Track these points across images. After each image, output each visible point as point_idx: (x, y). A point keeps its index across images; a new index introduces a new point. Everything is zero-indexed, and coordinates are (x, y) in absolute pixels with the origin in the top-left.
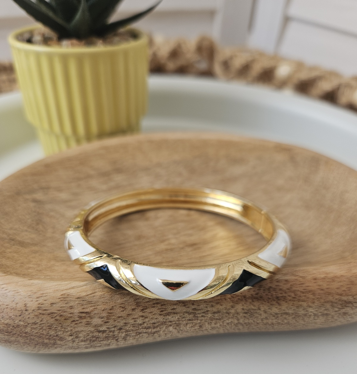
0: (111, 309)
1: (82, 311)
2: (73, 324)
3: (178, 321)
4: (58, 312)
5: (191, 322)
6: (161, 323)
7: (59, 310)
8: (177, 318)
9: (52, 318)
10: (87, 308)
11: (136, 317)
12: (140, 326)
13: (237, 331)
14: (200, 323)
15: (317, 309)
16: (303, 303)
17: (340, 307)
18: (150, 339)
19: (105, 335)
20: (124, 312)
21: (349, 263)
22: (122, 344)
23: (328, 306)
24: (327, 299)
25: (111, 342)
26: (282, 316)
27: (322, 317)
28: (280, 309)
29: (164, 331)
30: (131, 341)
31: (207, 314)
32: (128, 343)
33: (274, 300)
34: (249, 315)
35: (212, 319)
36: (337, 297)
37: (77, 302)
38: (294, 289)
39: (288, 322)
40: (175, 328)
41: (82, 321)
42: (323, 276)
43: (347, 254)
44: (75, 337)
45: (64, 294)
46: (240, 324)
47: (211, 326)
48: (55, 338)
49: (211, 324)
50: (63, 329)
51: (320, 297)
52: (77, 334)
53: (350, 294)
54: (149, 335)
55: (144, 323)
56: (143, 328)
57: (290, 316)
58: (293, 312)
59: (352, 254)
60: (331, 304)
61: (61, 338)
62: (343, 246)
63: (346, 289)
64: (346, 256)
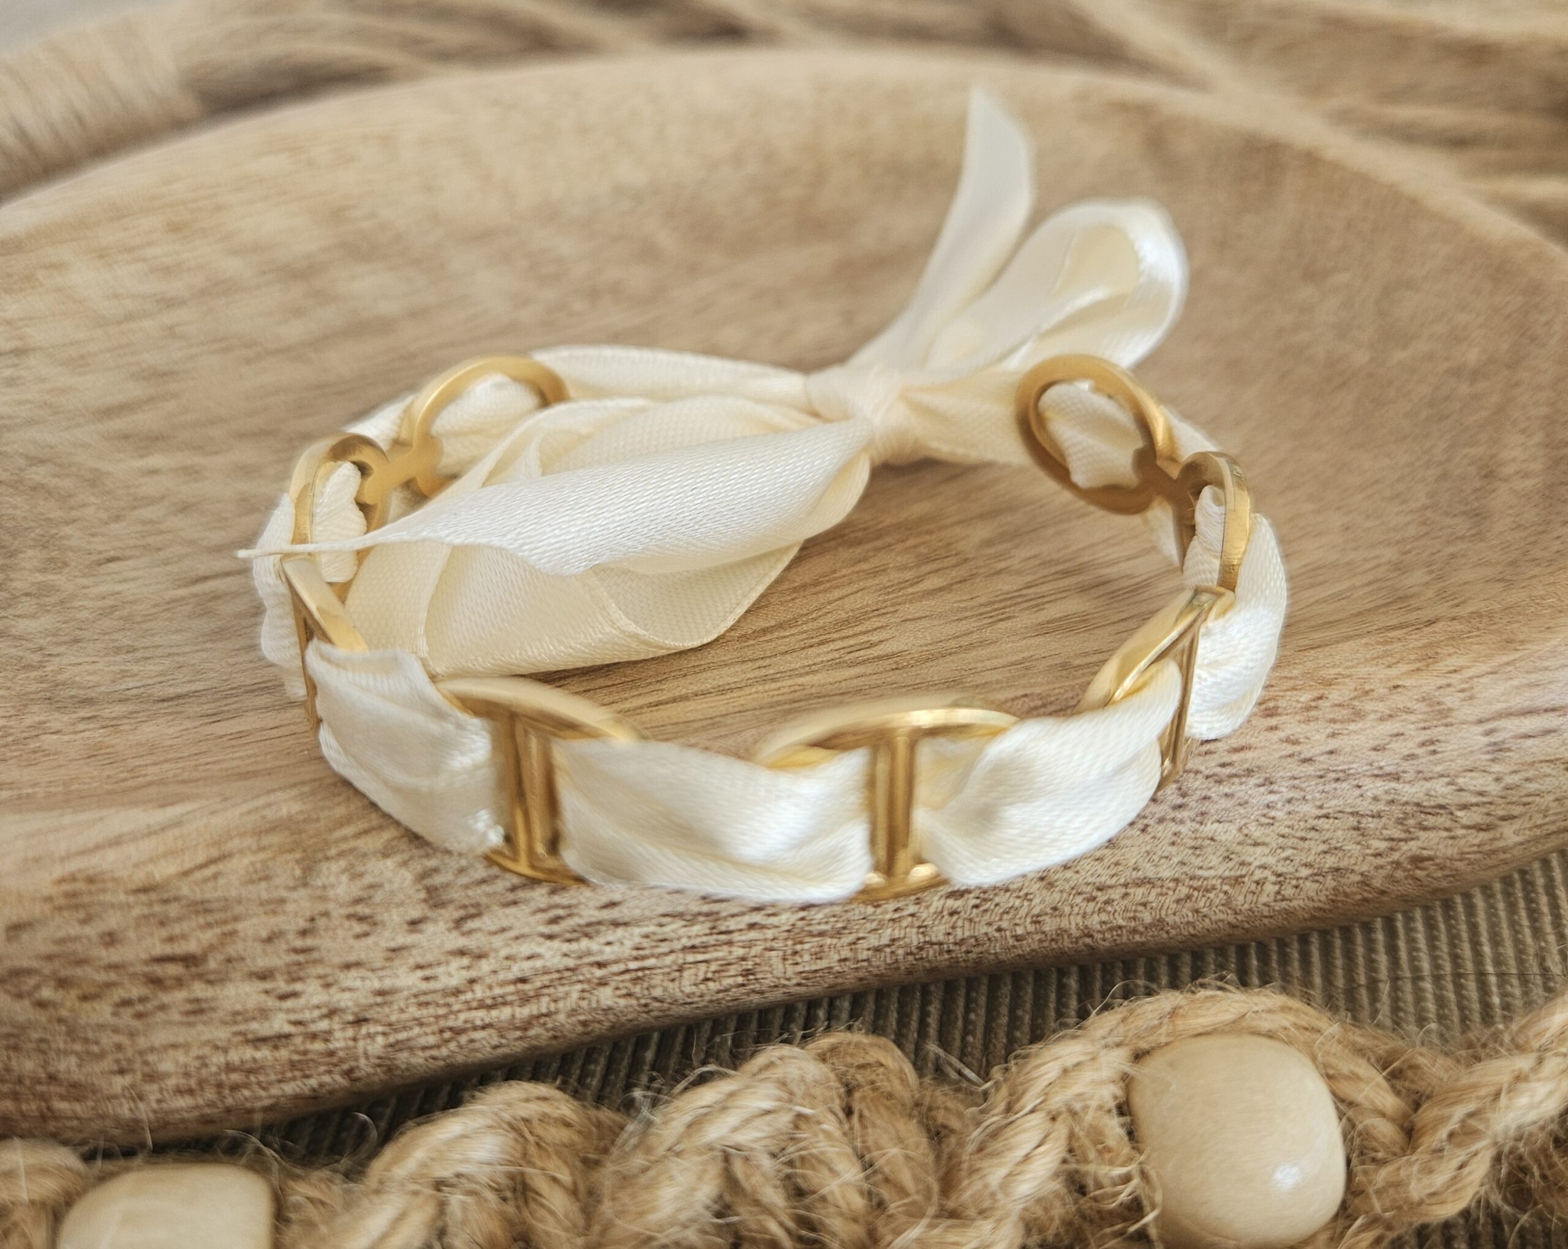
0: (304, 933)
1: (160, 949)
2: (127, 1017)
3: (636, 959)
4: (47, 968)
5: (700, 957)
6: (556, 976)
7: (49, 958)
8: (629, 944)
9: (19, 996)
10: (184, 937)
11: (430, 958)
12: (452, 1000)
14: (743, 959)
15: (1288, 852)
17: (1394, 832)
19: (284, 1054)
20: (370, 940)
21: (1430, 623)
24: (1334, 803)
26: (1126, 895)
27: (1316, 885)
28: (1117, 864)
36: (1379, 787)
37: (137, 911)
39: (1161, 920)
40: (624, 991)
41: (165, 998)
43: (1419, 576)
44: (139, 1076)
45: (73, 878)
46: (936, 947)
47: (799, 968)
48: (40, 1088)
49: (798, 959)
50: (78, 1047)
51: (1297, 794)
52: (146, 1063)
53: (1439, 769)
54: (502, 1037)
55: (472, 981)
56: (470, 1009)
57: (1164, 890)
58: (1178, 872)
59: (1440, 578)
60: (1352, 821)
61: (75, 1085)
62: (1398, 542)
63: (1420, 751)
64: (1412, 591)
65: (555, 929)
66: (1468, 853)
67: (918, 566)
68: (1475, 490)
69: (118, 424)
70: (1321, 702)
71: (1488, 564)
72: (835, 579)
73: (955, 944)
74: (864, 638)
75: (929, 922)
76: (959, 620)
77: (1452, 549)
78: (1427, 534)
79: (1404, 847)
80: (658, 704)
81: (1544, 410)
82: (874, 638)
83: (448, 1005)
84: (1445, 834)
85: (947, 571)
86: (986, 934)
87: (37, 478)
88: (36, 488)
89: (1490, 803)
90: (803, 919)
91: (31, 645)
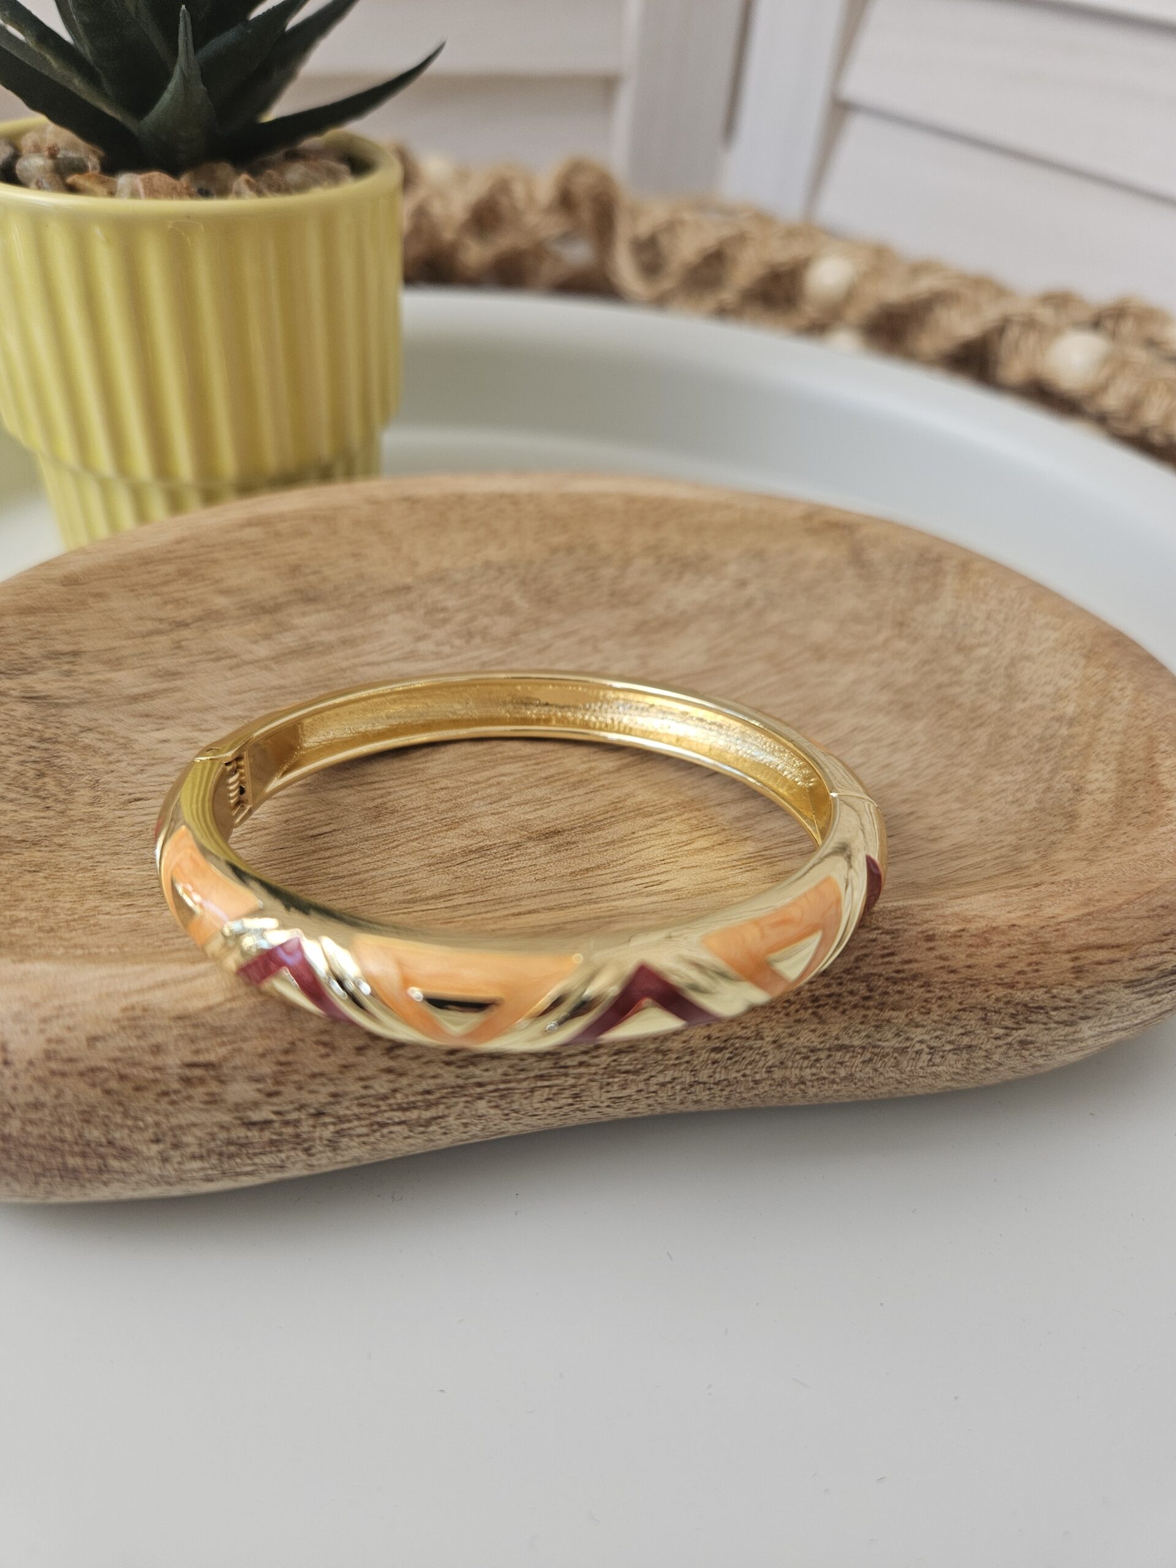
0: (286, 1052)
1: (191, 1058)
2: (164, 1105)
3: (504, 1082)
4: (112, 1067)
5: (546, 1083)
6: (450, 1090)
7: (115, 1060)
8: (500, 1071)
9: (93, 1085)
10: (207, 1050)
11: (368, 1073)
12: (381, 1103)
13: (693, 1108)
14: (574, 1086)
15: (938, 1033)
16: (895, 1014)
17: (1009, 1023)
18: (417, 1144)
19: (267, 1135)
20: (333, 1058)
21: (1037, 885)
22: (325, 1161)
23: (972, 1020)
24: (970, 1001)
25: (288, 1158)
26: (829, 1056)
27: (955, 1057)
28: (825, 1034)
29: (460, 1116)
30: (354, 1152)
31: (597, 1057)
32: (346, 1159)
33: (806, 1009)
34: (728, 1055)
35: (611, 1072)
36: (1001, 992)
37: (175, 1032)
38: (866, 970)
39: (851, 1075)
40: (493, 1104)
41: (191, 1091)
42: (953, 928)
43: (1030, 855)
44: (168, 1145)
45: (133, 1008)
46: (702, 1085)
47: (610, 1095)
48: (102, 1150)
49: (609, 1088)
50: (130, 1123)
51: (946, 994)
52: (175, 1136)
53: (1039, 982)
54: (411, 1131)
55: (395, 1091)
56: (393, 1110)
57: (855, 1054)
58: (865, 1042)
59: (1044, 857)
60: (981, 1014)
61: (124, 1149)
62: (1016, 832)
63: (1026, 969)
64: (1025, 864)
65: (452, 1058)
66: (1058, 1041)
67: (691, 832)
68: (1069, 800)
69: (141, 707)
70: (963, 933)
71: (1077, 848)
72: (634, 838)
73: (715, 1084)
74: (656, 878)
75: (698, 1067)
76: (719, 869)
77: (1052, 838)
78: (1036, 827)
79: (1015, 1033)
80: (519, 914)
81: (1118, 748)
82: (662, 878)
83: (378, 1106)
84: (1043, 1027)
85: (711, 837)
86: (736, 1078)
87: (87, 741)
88: (86, 747)
89: (1074, 1007)
90: (615, 1061)
91: (85, 855)
